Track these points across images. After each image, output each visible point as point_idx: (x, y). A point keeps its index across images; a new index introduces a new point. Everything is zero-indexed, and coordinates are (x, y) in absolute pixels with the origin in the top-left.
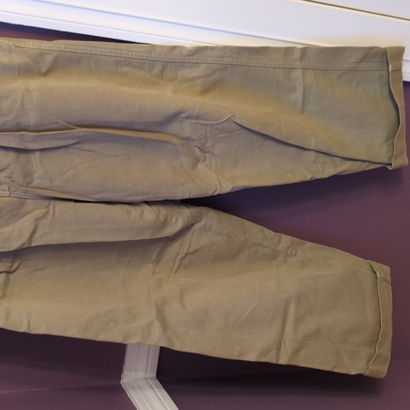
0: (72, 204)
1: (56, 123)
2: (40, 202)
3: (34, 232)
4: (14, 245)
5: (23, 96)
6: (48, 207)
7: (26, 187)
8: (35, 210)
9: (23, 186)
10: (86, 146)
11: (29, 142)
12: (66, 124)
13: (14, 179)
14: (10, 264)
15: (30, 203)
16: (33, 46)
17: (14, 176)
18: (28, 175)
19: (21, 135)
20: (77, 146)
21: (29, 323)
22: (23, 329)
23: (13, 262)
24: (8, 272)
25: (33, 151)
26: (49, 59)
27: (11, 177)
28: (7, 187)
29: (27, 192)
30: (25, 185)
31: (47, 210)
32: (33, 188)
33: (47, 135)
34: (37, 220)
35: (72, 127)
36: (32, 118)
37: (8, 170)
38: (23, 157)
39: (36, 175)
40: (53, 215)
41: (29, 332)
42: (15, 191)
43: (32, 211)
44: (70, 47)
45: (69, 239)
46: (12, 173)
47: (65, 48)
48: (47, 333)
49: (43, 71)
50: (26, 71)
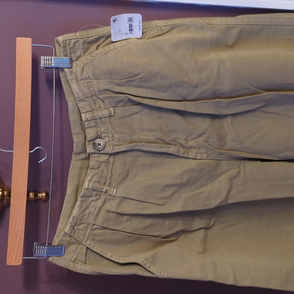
0: (259, 163)
1: (247, 88)
2: (232, 163)
3: (229, 191)
4: (214, 203)
5: (219, 65)
6: (239, 167)
7: (221, 149)
8: (229, 170)
9: (218, 149)
10: (271, 109)
11: (223, 108)
12: (255, 89)
13: (210, 143)
14: (208, 221)
15: (224, 164)
16: (221, 22)
17: (210, 140)
18: (222, 138)
19: (217, 102)
20: (263, 109)
21: (235, 276)
22: (230, 282)
23: (210, 219)
24: (206, 229)
25: (226, 116)
26: (235, 32)
27: (207, 141)
28: (205, 151)
29: (221, 154)
30: (220, 148)
31: (238, 170)
32: (226, 150)
33: (239, 100)
34: (232, 179)
35: (260, 91)
36: (226, 86)
37: (205, 135)
38: (217, 122)
39: (229, 138)
40: (245, 174)
41: (236, 285)
42: (212, 153)
43: (226, 171)
44: (252, 20)
45: (260, 196)
46: (209, 138)
47: (247, 22)
48: (253, 285)
49: (230, 43)
50: (217, 44)
